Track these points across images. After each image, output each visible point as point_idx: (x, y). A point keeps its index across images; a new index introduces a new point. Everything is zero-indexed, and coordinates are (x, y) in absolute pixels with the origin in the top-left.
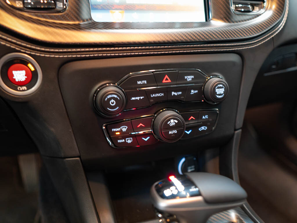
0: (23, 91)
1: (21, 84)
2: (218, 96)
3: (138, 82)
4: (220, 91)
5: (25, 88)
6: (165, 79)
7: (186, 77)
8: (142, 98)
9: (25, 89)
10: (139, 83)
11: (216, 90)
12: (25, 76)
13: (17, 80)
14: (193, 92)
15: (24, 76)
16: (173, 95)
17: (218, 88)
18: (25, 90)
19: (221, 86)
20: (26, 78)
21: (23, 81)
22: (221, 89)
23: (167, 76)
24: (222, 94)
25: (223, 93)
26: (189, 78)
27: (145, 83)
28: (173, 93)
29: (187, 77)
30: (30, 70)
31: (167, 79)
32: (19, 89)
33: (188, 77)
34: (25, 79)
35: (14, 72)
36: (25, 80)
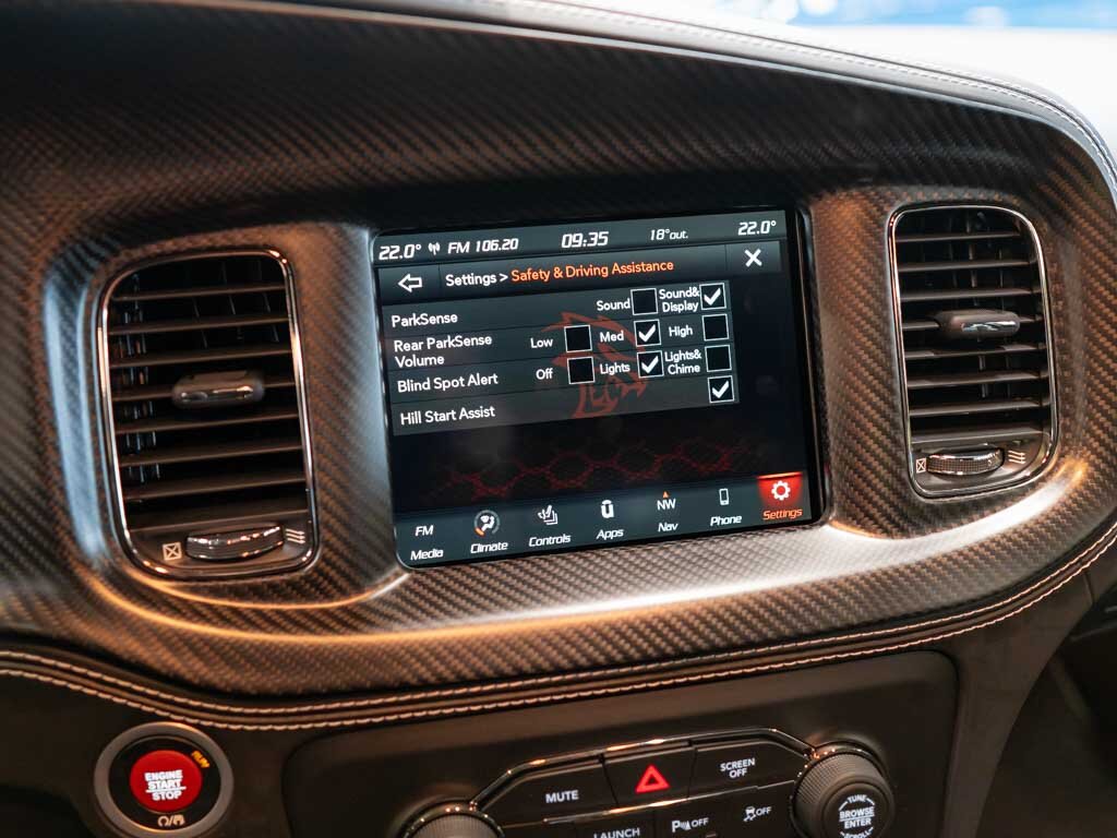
0: (173, 827)
1: (169, 807)
3: (548, 796)
5: (179, 819)
6: (645, 780)
7: (724, 767)
9: (178, 822)
10: (551, 798)
12: (182, 784)
13: (156, 798)
14: (751, 815)
15: (179, 784)
16: (674, 830)
17: (850, 807)
18: (178, 827)
19: (861, 798)
20: (183, 791)
21: (174, 800)
22: (860, 812)
23: (652, 771)
26: (738, 768)
27: (573, 798)
28: (676, 825)
29: (730, 766)
30: (199, 765)
31: (652, 781)
32: (160, 824)
33: (734, 764)
34: (180, 793)
35: (148, 776)
36: (180, 797)
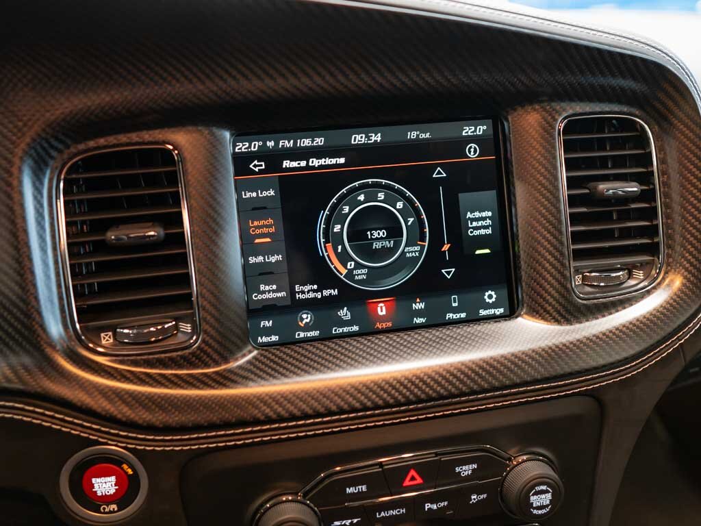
0: (110, 512)
1: (107, 499)
2: (535, 512)
3: (348, 489)
4: (541, 500)
5: (114, 507)
6: (408, 478)
7: (458, 470)
8: (355, 521)
9: (114, 509)
10: (349, 490)
11: (532, 498)
12: (115, 485)
13: (99, 494)
14: (474, 499)
15: (113, 485)
16: (426, 510)
17: (537, 493)
18: (114, 512)
19: (544, 488)
20: (116, 489)
21: (111, 495)
22: (543, 496)
23: (413, 473)
24: (547, 506)
25: (548, 502)
26: (466, 470)
27: (364, 490)
28: (428, 506)
29: (461, 469)
30: (126, 473)
31: (413, 478)
32: (102, 511)
34: (114, 491)
35: (94, 480)
36: (114, 493)
